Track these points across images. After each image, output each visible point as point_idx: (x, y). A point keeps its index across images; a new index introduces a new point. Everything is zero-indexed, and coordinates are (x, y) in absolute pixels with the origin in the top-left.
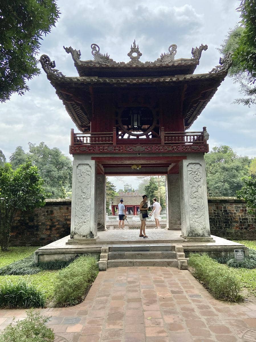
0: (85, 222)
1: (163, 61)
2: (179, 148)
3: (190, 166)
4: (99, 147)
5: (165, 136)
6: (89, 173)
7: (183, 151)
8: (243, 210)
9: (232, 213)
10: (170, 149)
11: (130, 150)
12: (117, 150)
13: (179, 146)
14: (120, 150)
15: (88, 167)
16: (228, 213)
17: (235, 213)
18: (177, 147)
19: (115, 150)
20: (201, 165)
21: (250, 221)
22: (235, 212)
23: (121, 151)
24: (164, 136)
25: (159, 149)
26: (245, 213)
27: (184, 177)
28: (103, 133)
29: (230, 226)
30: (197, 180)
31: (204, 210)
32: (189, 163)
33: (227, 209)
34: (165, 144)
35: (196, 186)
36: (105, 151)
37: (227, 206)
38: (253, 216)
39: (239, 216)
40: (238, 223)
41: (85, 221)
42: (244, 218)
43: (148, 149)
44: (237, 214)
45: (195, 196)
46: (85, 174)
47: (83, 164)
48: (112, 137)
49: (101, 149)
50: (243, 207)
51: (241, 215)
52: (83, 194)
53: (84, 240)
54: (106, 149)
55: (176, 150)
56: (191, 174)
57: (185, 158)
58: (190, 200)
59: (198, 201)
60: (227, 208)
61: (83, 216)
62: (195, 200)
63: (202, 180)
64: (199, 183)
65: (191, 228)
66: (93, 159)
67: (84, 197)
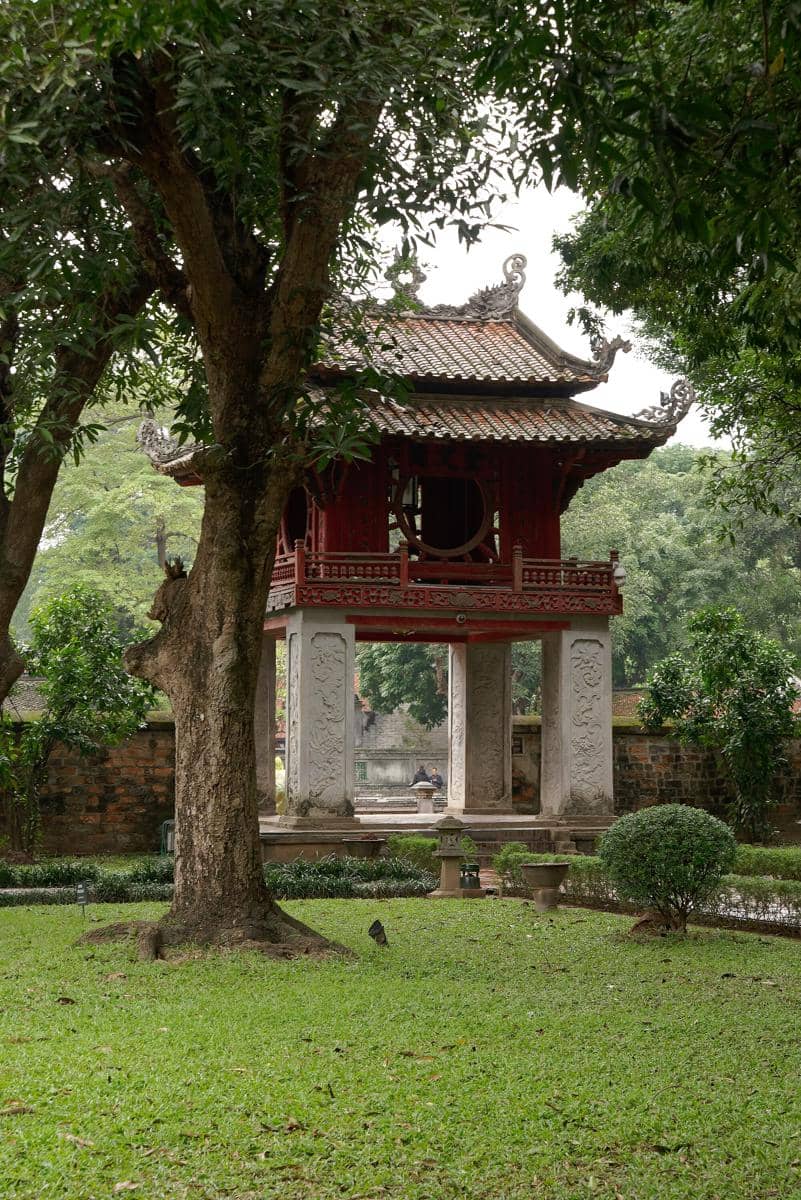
0: (332, 778)
1: (488, 307)
2: (555, 601)
3: (578, 646)
4: (368, 592)
5: (524, 570)
6: (340, 656)
7: (563, 609)
8: (669, 758)
9: (640, 767)
10: (536, 602)
11: (442, 604)
12: (411, 600)
13: (555, 596)
14: (417, 602)
15: (337, 640)
16: (630, 767)
17: (649, 767)
18: (551, 599)
19: (406, 600)
20: (602, 646)
21: (686, 790)
22: (650, 762)
23: (421, 603)
24: (521, 571)
25: (510, 604)
26: (675, 767)
27: (564, 674)
28: (375, 554)
29: (631, 803)
30: (592, 682)
31: (602, 754)
32: (577, 641)
33: (627, 754)
34: (524, 589)
35: (589, 695)
36: (383, 602)
37: (628, 745)
38: (696, 776)
39: (660, 774)
40: (654, 795)
41: (333, 775)
42: (671, 780)
43: (484, 602)
44: (654, 770)
45: (584, 720)
46: (331, 659)
47: (325, 634)
48: (398, 566)
49: (373, 597)
50: (671, 749)
51: (663, 773)
52: (325, 710)
53: (332, 821)
54: (384, 598)
55: (548, 607)
56: (578, 668)
57: (566, 626)
58: (575, 729)
59: (591, 733)
60: (627, 749)
61: (327, 765)
62: (584, 729)
63: (602, 683)
64: (595, 689)
65: (572, 794)
66: (350, 620)
67: (329, 716)
